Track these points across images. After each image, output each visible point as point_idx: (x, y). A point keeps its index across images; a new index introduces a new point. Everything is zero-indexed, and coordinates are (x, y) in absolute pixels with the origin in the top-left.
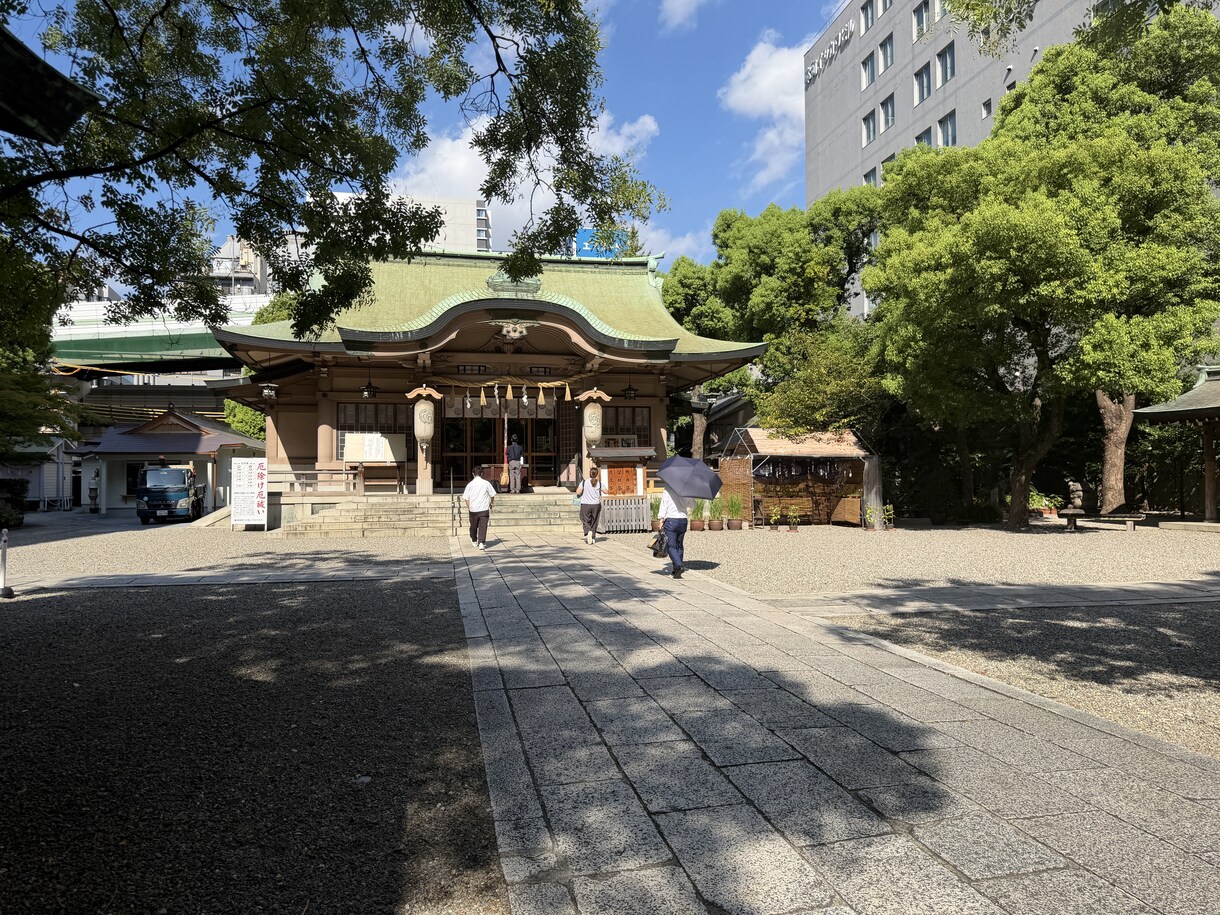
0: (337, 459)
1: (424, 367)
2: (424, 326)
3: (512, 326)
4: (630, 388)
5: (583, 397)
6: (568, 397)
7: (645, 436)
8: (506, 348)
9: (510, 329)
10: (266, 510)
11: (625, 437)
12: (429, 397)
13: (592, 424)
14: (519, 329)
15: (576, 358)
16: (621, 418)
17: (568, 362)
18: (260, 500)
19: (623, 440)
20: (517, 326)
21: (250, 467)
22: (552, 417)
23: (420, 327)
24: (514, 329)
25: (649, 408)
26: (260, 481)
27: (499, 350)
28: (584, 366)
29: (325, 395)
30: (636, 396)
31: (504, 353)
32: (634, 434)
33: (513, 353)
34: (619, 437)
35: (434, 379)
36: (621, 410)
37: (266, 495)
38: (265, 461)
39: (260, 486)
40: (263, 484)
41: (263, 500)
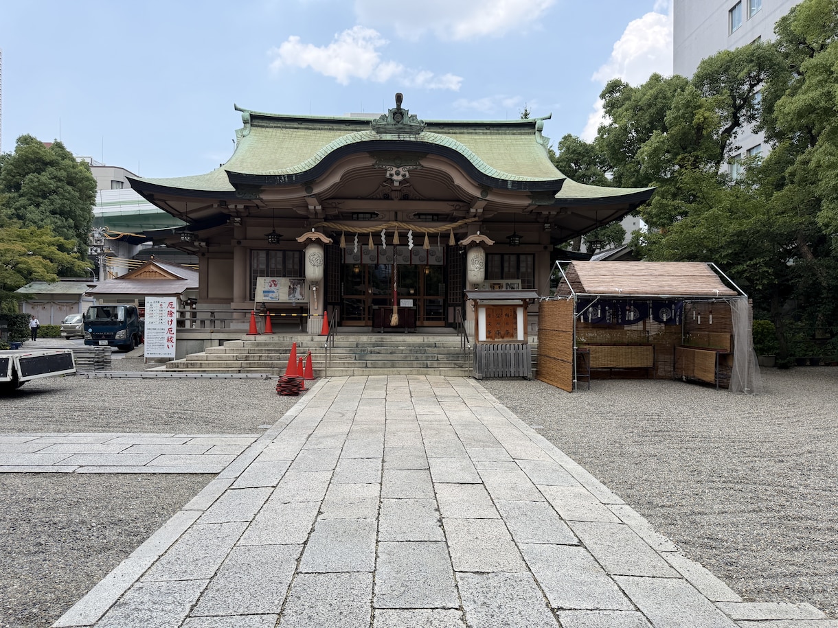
0: (251, 300)
1: (316, 213)
2: (308, 168)
3: (395, 169)
4: (514, 235)
5: (466, 242)
6: (452, 242)
7: (529, 282)
8: (393, 195)
9: (393, 172)
10: (174, 345)
11: (509, 281)
12: (318, 242)
13: (475, 268)
14: (402, 173)
15: (461, 204)
16: (506, 265)
17: (453, 208)
18: (170, 336)
19: (507, 284)
20: (400, 169)
21: (161, 305)
22: (441, 263)
23: (304, 170)
24: (397, 174)
25: (534, 255)
26: (170, 319)
27: (387, 197)
28: (468, 211)
29: (239, 243)
30: (520, 243)
31: (392, 199)
32: (518, 279)
33: (401, 199)
34: (504, 282)
35: (325, 224)
36: (506, 257)
37: (174, 331)
38: (174, 300)
39: (170, 323)
40: (172, 321)
41: (172, 335)
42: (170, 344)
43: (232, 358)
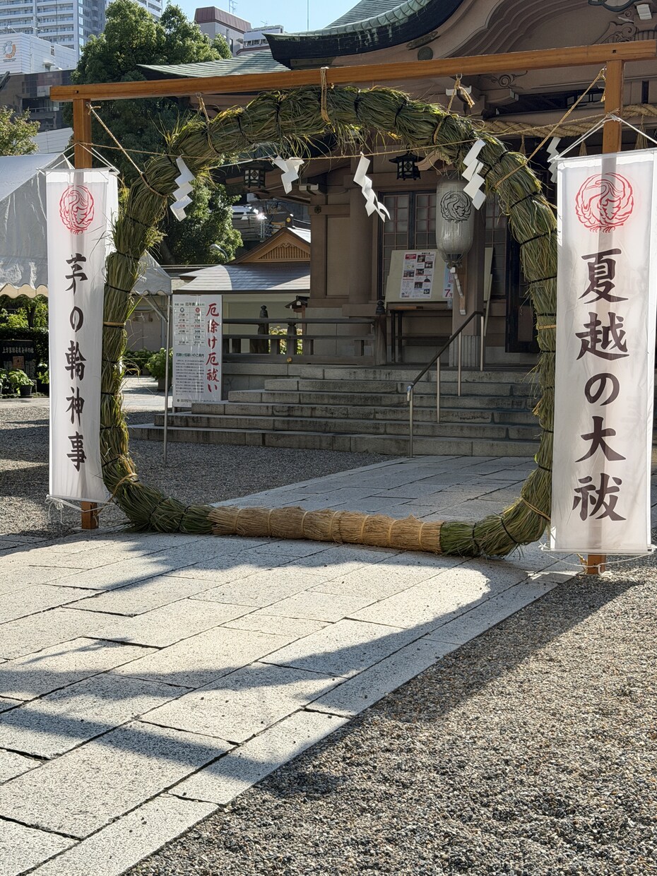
10: (219, 386)
18: (212, 368)
21: (198, 309)
26: (210, 336)
37: (219, 358)
38: (218, 299)
39: (212, 343)
40: (214, 340)
41: (216, 367)
42: (212, 383)
43: (264, 411)
